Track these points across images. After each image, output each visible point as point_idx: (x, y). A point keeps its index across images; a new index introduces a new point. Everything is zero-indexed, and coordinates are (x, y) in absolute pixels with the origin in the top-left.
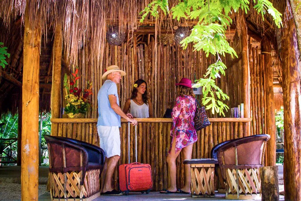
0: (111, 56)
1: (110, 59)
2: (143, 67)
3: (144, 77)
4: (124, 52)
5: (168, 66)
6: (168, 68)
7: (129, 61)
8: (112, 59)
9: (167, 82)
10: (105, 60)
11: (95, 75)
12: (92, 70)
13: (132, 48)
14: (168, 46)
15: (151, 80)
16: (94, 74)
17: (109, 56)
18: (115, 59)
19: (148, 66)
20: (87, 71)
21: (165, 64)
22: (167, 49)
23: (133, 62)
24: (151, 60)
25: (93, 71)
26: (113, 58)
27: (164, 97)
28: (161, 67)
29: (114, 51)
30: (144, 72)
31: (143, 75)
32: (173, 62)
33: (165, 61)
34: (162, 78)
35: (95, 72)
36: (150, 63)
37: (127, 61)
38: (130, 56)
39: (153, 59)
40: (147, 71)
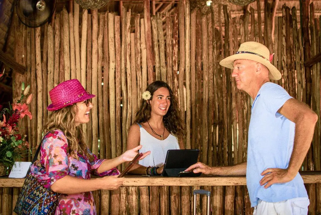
0: (101, 36)
1: (100, 41)
2: (162, 54)
3: (165, 75)
4: (127, 28)
5: (211, 53)
6: (211, 56)
7: (136, 44)
8: (103, 40)
9: (209, 83)
10: (90, 43)
11: (72, 72)
12: (67, 63)
13: (142, 20)
14: (211, 14)
15: (178, 79)
16: (71, 70)
17: (98, 35)
18: (110, 40)
19: (172, 53)
20: (57, 65)
21: (205, 47)
22: (207, 19)
23: (143, 46)
24: (179, 41)
25: (69, 65)
26: (106, 40)
27: (205, 112)
28: (198, 55)
29: (108, 26)
30: (164, 65)
31: (164, 70)
32: (221, 45)
33: (205, 42)
34: (200, 76)
35: (73, 67)
36: (177, 46)
37: (133, 45)
38: (138, 35)
39: (182, 39)
40: (170, 62)
